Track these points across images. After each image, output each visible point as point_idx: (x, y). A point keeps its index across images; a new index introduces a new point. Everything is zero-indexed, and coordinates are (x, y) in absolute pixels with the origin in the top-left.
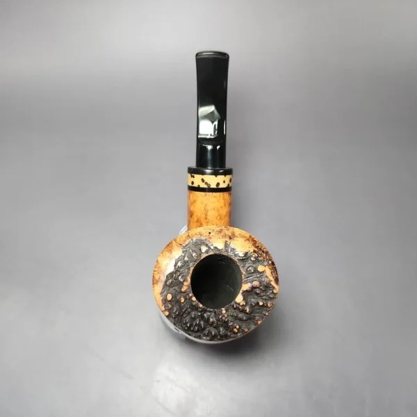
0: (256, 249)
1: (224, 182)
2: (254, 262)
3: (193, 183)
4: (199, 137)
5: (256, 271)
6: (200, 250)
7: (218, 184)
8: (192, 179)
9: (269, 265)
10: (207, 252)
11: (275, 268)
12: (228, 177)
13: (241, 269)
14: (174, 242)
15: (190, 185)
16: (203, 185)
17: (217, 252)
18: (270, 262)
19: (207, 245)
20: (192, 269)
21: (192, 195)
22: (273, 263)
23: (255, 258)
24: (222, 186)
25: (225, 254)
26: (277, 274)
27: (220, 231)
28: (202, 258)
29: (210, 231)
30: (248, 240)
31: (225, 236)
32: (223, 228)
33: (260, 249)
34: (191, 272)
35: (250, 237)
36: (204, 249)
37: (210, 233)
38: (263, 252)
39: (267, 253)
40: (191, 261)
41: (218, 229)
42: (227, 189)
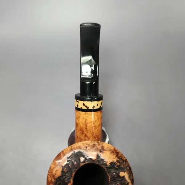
0: (118, 160)
1: (97, 105)
2: (117, 169)
3: (78, 105)
4: (82, 77)
5: (118, 176)
6: (80, 160)
7: (94, 107)
8: (77, 103)
9: (127, 170)
10: (84, 162)
11: (131, 172)
12: (100, 102)
13: (108, 175)
14: (62, 153)
15: (76, 106)
16: (84, 108)
17: (92, 162)
18: (128, 168)
19: (84, 157)
20: (74, 174)
21: (77, 113)
22: (130, 169)
23: (118, 166)
24: (96, 107)
25: (97, 163)
26: (132, 176)
27: (94, 146)
28: (81, 166)
29: (86, 146)
30: (113, 152)
31: (97, 150)
32: (96, 143)
33: (121, 159)
34: (73, 176)
35: (114, 149)
36: (82, 159)
37: (86, 147)
38: (123, 161)
39: (126, 161)
40: (73, 168)
41: (92, 144)
42: (100, 110)
